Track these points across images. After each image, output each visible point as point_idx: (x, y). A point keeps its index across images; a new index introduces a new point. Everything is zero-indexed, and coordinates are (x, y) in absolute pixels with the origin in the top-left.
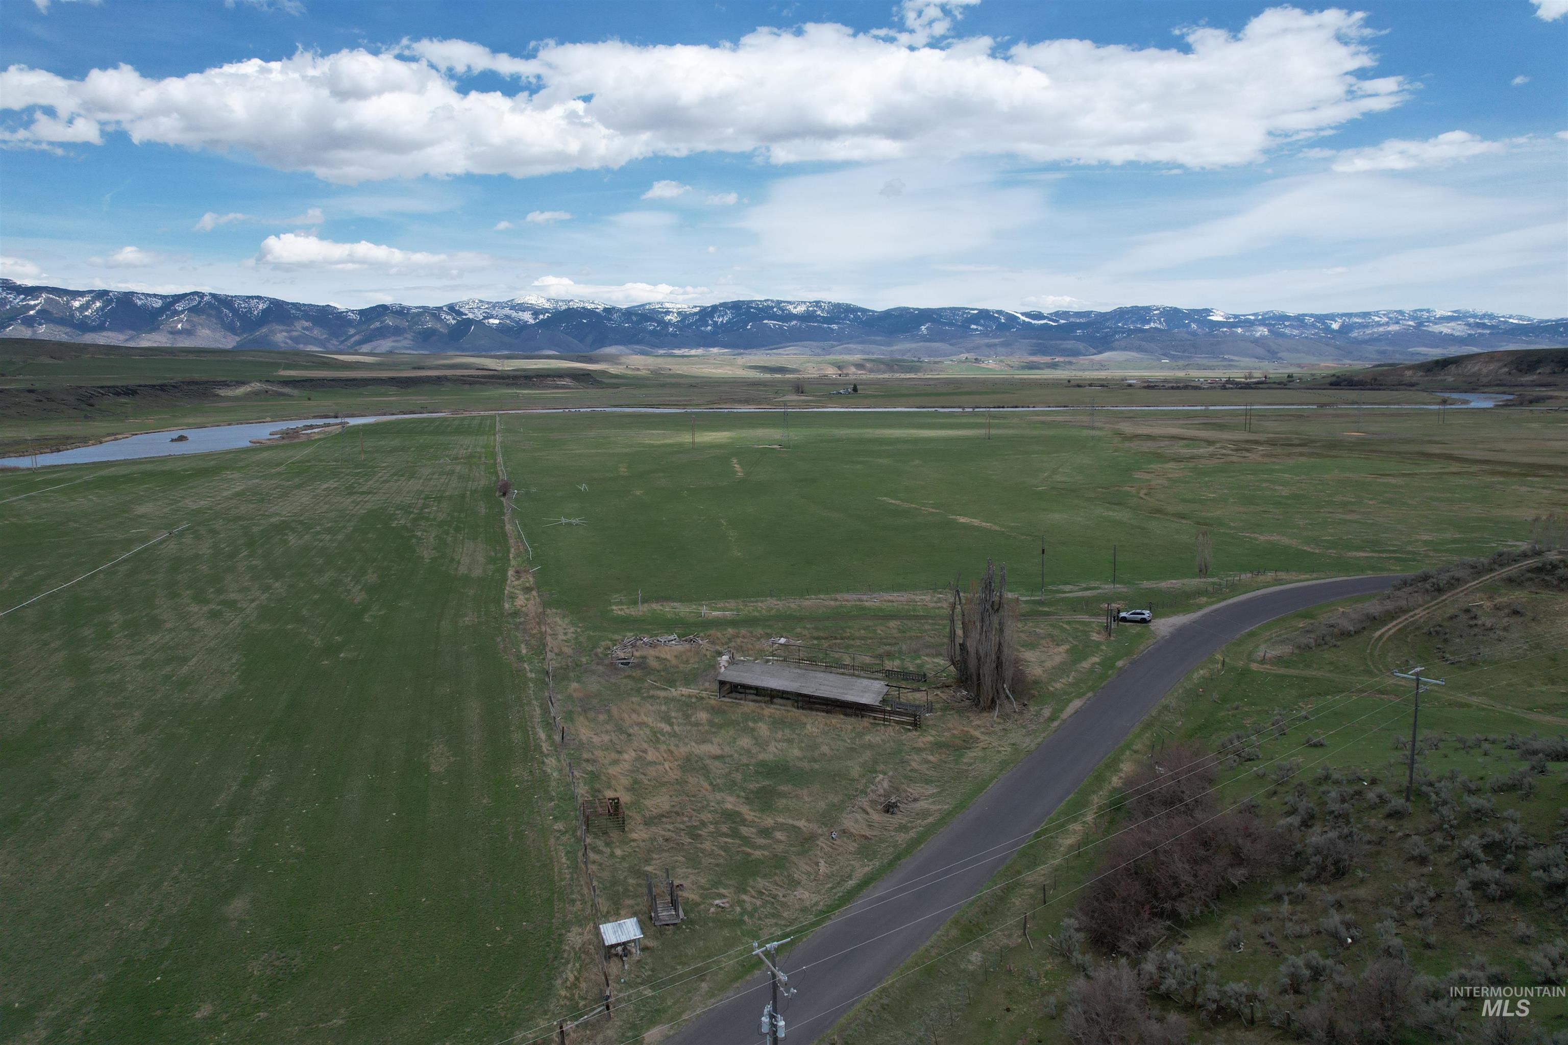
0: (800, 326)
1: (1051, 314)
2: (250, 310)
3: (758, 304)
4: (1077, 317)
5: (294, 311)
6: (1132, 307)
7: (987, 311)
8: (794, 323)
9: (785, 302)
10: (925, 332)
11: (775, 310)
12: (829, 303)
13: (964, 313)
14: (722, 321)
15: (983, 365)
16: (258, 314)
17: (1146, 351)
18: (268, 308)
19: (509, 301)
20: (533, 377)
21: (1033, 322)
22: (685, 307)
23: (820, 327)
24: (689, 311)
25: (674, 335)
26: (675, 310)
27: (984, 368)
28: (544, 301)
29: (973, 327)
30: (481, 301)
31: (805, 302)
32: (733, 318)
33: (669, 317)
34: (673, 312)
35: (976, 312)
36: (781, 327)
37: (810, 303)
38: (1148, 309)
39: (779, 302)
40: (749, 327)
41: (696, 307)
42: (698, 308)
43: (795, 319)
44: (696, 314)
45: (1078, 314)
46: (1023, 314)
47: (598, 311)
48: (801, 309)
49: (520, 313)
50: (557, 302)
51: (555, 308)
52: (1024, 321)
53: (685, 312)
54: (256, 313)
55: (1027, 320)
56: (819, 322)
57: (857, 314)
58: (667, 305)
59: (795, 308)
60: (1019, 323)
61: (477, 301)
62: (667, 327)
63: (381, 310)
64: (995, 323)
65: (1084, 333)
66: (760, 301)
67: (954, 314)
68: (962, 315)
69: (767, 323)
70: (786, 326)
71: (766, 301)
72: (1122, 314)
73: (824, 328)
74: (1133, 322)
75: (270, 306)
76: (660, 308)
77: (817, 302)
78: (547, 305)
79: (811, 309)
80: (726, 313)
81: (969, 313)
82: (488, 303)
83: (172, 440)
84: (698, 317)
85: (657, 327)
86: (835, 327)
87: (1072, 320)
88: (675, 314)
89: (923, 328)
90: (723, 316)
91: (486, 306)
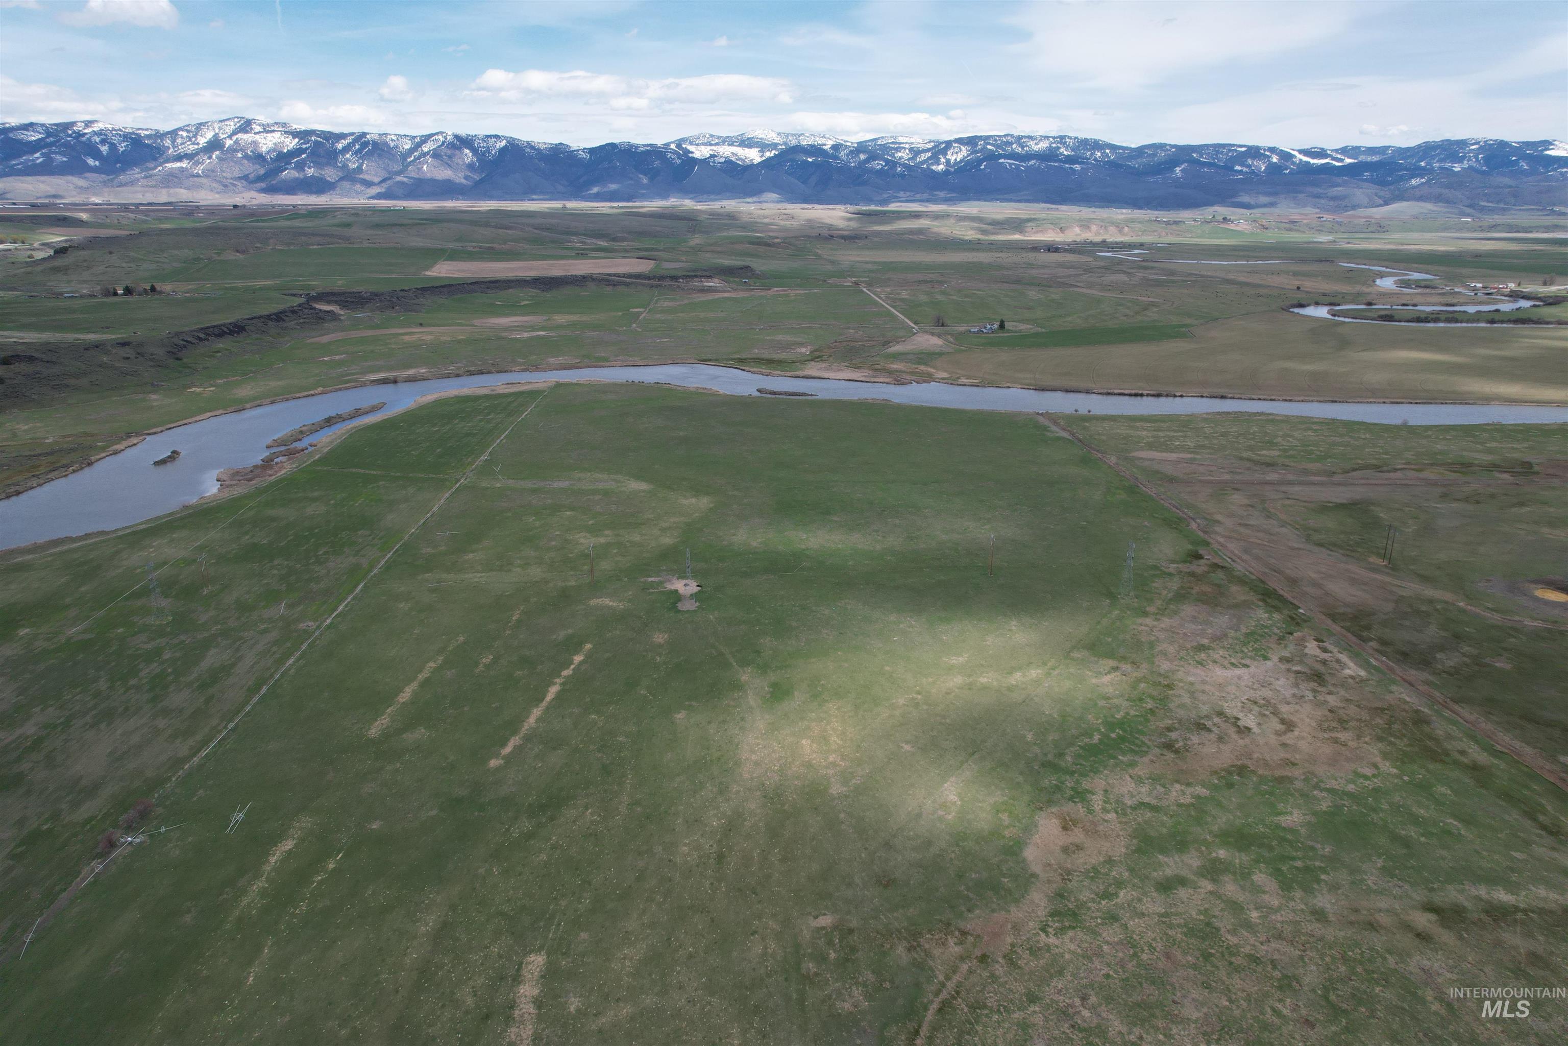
0: (1039, 167)
1: (1336, 151)
2: (488, 150)
3: (996, 140)
4: (1369, 154)
5: (528, 150)
6: (1442, 141)
7: (1257, 148)
8: (1032, 162)
9: (1025, 137)
10: (1179, 175)
11: (1014, 146)
12: (1076, 138)
13: (1230, 151)
14: (956, 160)
15: (1232, 227)
16: (496, 153)
17: (1448, 201)
18: (505, 147)
19: (739, 135)
20: (679, 277)
21: (1312, 161)
22: (918, 141)
23: (1061, 167)
24: (921, 146)
25: (902, 176)
26: (907, 146)
27: (1232, 230)
28: (774, 136)
29: (1238, 168)
30: (712, 136)
31: (1047, 137)
32: (968, 156)
33: (900, 154)
34: (905, 148)
35: (1243, 149)
36: (1018, 167)
37: (1054, 138)
38: (1463, 143)
39: (1019, 138)
40: (982, 167)
41: (930, 142)
42: (932, 144)
43: (1033, 159)
44: (928, 150)
45: (1371, 151)
46: (1300, 152)
47: (825, 147)
48: (1044, 145)
49: (747, 150)
50: (787, 136)
51: (785, 144)
52: (1301, 160)
53: (918, 148)
54: (493, 152)
55: (1305, 159)
56: (1060, 161)
57: (1105, 152)
58: (901, 140)
59: (1037, 144)
60: (1293, 163)
61: (707, 136)
62: (896, 166)
63: (610, 148)
64: (1264, 163)
65: (1372, 176)
66: (999, 136)
67: (1218, 152)
68: (1228, 153)
69: (1003, 163)
70: (1023, 166)
71: (1005, 136)
72: (1427, 150)
73: (1065, 169)
74: (1440, 161)
75: (506, 145)
76: (892, 143)
77: (1062, 138)
78: (777, 140)
79: (1054, 145)
80: (961, 150)
81: (1235, 150)
82: (719, 137)
83: (157, 464)
84: (930, 154)
85: (885, 166)
86: (1077, 167)
87: (1362, 158)
88: (907, 151)
89: (1178, 169)
90: (957, 153)
91: (717, 141)
